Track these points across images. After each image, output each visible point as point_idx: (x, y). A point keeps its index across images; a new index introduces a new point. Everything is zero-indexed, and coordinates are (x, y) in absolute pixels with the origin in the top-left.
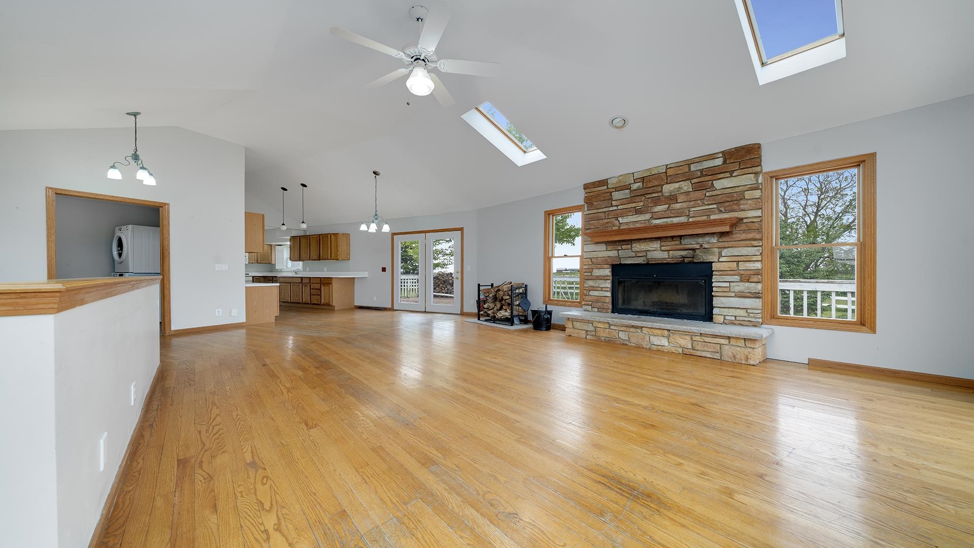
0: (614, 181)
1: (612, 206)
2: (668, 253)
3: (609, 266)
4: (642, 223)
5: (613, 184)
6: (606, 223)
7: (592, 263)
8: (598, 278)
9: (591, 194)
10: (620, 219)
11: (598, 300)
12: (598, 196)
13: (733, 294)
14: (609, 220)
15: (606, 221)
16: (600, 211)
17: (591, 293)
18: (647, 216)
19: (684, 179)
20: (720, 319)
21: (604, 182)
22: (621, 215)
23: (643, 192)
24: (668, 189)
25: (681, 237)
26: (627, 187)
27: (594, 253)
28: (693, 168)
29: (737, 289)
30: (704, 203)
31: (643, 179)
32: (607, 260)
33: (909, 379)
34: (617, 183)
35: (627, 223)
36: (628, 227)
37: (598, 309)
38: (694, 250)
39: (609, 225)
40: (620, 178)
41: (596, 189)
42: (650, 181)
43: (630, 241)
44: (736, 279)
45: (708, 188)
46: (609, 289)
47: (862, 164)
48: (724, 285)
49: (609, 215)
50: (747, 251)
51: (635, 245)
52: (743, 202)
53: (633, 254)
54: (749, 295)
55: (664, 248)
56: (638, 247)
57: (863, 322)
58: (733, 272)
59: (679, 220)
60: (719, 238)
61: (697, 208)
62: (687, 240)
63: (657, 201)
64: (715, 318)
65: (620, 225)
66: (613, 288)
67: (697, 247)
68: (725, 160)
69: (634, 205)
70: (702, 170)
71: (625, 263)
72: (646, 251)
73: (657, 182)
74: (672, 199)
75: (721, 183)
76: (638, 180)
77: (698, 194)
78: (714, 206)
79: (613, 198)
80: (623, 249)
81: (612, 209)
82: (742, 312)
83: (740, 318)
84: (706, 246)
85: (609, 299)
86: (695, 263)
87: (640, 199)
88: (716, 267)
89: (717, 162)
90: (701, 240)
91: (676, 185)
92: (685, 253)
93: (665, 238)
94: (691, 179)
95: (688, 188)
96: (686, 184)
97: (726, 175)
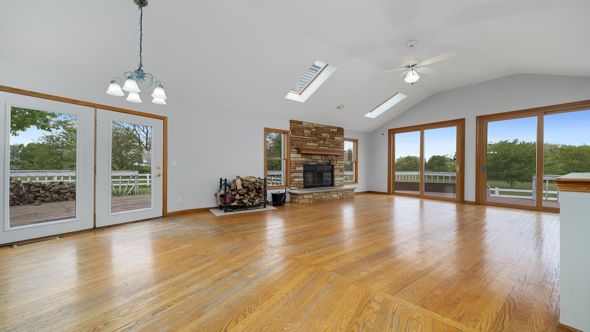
0: (306, 124)
1: (304, 136)
2: (324, 161)
3: (302, 166)
4: (315, 147)
5: (305, 125)
6: (302, 144)
7: (296, 164)
8: (299, 172)
9: (295, 127)
10: (308, 143)
11: (298, 183)
12: (298, 129)
13: (339, 176)
15: (302, 143)
16: (299, 137)
17: (295, 180)
20: (337, 185)
21: (301, 123)
22: (308, 141)
23: (316, 133)
24: (324, 135)
25: (327, 155)
26: (310, 129)
27: (297, 158)
28: (331, 129)
29: (340, 174)
30: (333, 144)
31: (316, 128)
32: (302, 162)
33: (361, 193)
35: (310, 146)
36: (310, 148)
37: (299, 187)
38: (330, 160)
39: (303, 145)
40: (308, 124)
41: (297, 125)
42: (319, 130)
43: (311, 155)
44: (339, 171)
45: (334, 139)
46: (303, 177)
47: (355, 141)
48: (337, 173)
49: (303, 140)
50: (342, 162)
51: (313, 156)
52: (341, 146)
53: (312, 161)
54: (342, 176)
55: (323, 159)
56: (314, 157)
57: (356, 181)
58: (339, 169)
59: (327, 148)
60: (336, 157)
61: (331, 145)
62: (329, 156)
63: (321, 139)
64: (334, 185)
65: (307, 146)
66: (304, 176)
67: (331, 159)
68: (337, 130)
69: (313, 138)
70: (332, 131)
71: (309, 164)
72: (317, 160)
73: (320, 131)
74: (324, 139)
75: (336, 138)
76: (314, 128)
77: (331, 140)
78: (335, 145)
79: (305, 132)
80: (309, 158)
81: (304, 137)
82: (340, 182)
83: (340, 184)
84: (333, 159)
85: (303, 182)
86: (330, 165)
87: (315, 136)
88: (335, 167)
89: (336, 130)
90: (332, 157)
91: (326, 134)
92: (328, 161)
93: (323, 155)
94: (329, 134)
95: (329, 137)
96: (328, 135)
97: (338, 136)
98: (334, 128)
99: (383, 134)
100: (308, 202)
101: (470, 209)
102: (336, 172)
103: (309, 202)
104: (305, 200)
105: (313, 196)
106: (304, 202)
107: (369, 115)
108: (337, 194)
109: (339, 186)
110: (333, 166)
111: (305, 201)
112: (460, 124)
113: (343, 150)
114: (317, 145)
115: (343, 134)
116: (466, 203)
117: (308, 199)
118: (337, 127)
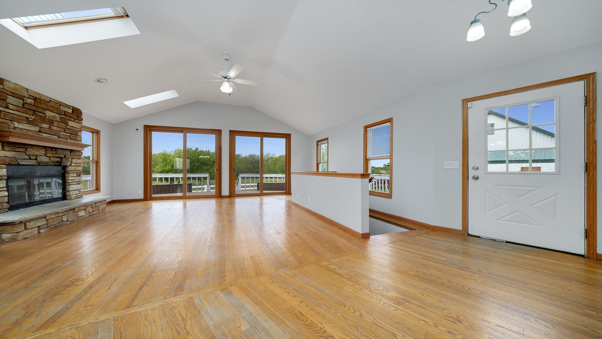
0: (12, 86)
1: (7, 107)
2: (50, 159)
3: (5, 166)
4: (33, 133)
5: (9, 88)
10: (15, 123)
13: (76, 183)
14: (5, 121)
15: (2, 120)
18: (37, 128)
19: (57, 112)
20: (73, 197)
22: (17, 120)
23: (33, 108)
24: (49, 114)
25: (56, 149)
26: (22, 98)
28: (62, 108)
29: (76, 180)
30: (65, 132)
31: (35, 99)
32: (4, 160)
34: (13, 89)
35: (21, 129)
36: (21, 133)
38: (61, 158)
40: (17, 86)
42: (40, 103)
43: (25, 146)
44: (75, 175)
45: (67, 124)
46: (5, 189)
47: (96, 132)
48: (73, 178)
49: (4, 116)
50: (79, 161)
51: (29, 149)
52: (78, 136)
53: (27, 157)
54: (79, 183)
55: (48, 155)
56: (30, 151)
57: (98, 189)
58: (75, 172)
59: (55, 137)
60: (71, 152)
61: (63, 133)
62: (59, 151)
63: (44, 119)
64: (68, 198)
65: (15, 128)
66: (7, 186)
67: (63, 156)
68: (73, 111)
69: (28, 116)
70: (65, 112)
71: (20, 163)
72: (36, 156)
73: (43, 106)
74: (51, 122)
75: (71, 123)
76: (31, 97)
77: (63, 125)
78: (69, 135)
79: (8, 101)
80: (19, 151)
81: (8, 111)
82: (77, 192)
83: (78, 195)
84: (67, 156)
85: (7, 198)
86: (60, 165)
87: (31, 112)
88: (70, 168)
89: (70, 111)
90: (65, 152)
91: (53, 114)
92: (58, 159)
93: (48, 147)
94: (59, 114)
95: (58, 119)
96: (57, 116)
97: (73, 120)
98: (68, 107)
99: (137, 130)
100: (37, 232)
101: (226, 201)
102: (71, 177)
103: (39, 233)
104: (29, 231)
105: (47, 220)
106: (27, 235)
107: (128, 103)
108: (85, 210)
109: (77, 198)
110: (65, 168)
111: (31, 233)
112: (218, 132)
113: (80, 142)
114: (37, 129)
115: (82, 120)
116: (223, 197)
117: (37, 228)
118: (73, 107)
